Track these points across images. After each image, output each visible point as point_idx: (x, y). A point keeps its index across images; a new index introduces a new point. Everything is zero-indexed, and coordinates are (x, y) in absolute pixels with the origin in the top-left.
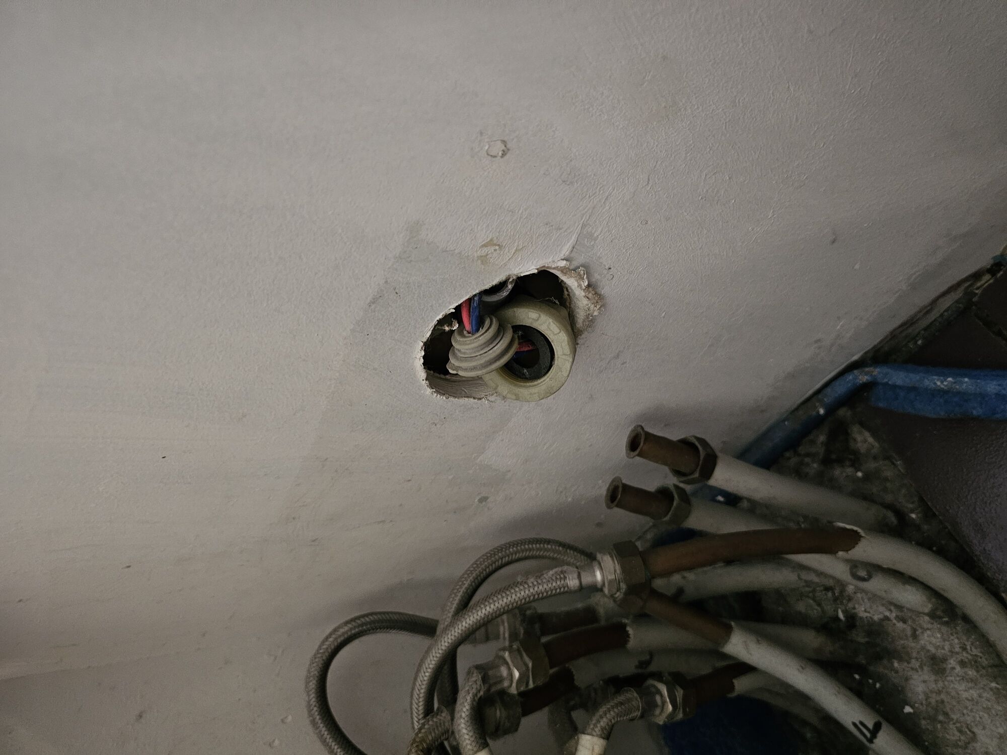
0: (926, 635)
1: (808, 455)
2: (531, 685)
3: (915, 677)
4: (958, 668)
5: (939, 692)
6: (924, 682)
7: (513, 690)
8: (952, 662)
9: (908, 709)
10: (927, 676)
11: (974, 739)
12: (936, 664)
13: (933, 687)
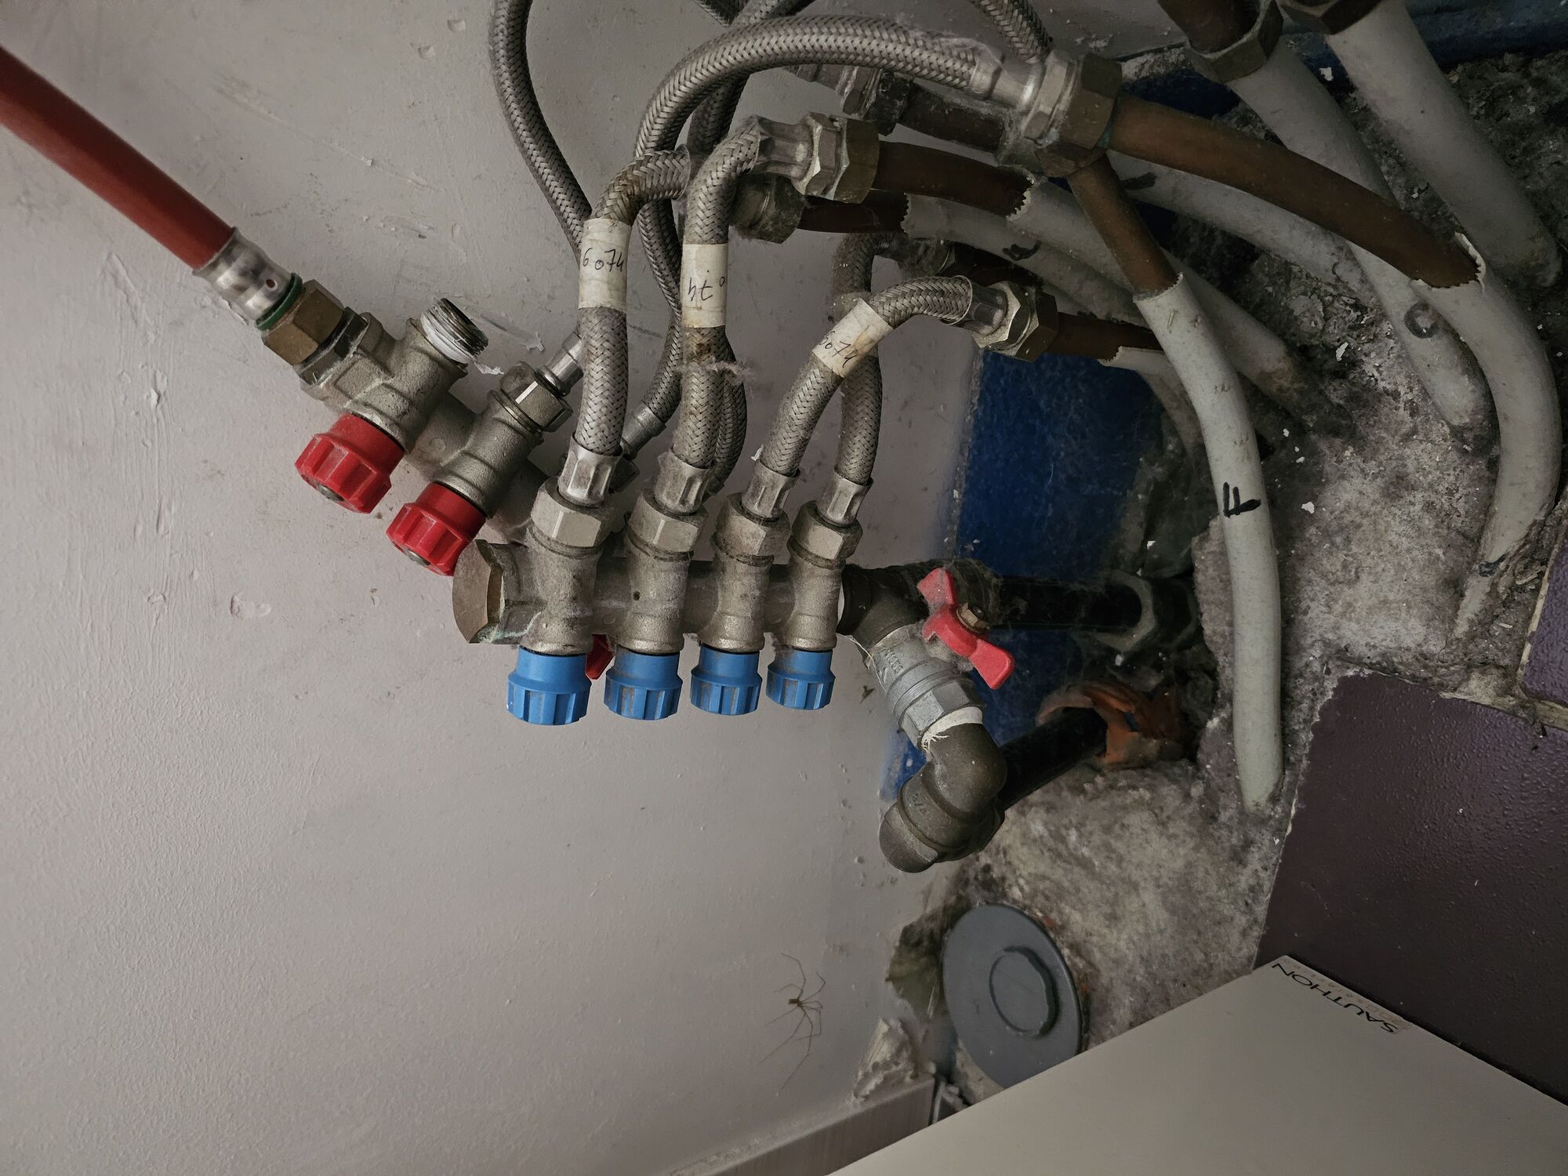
0: (1422, 447)
2: (831, 196)
3: (1355, 481)
4: (1418, 507)
5: (1365, 515)
6: (1361, 493)
7: (801, 187)
8: (1419, 496)
9: (1309, 507)
10: (1372, 489)
11: (1351, 583)
12: (1398, 485)
13: (1366, 505)
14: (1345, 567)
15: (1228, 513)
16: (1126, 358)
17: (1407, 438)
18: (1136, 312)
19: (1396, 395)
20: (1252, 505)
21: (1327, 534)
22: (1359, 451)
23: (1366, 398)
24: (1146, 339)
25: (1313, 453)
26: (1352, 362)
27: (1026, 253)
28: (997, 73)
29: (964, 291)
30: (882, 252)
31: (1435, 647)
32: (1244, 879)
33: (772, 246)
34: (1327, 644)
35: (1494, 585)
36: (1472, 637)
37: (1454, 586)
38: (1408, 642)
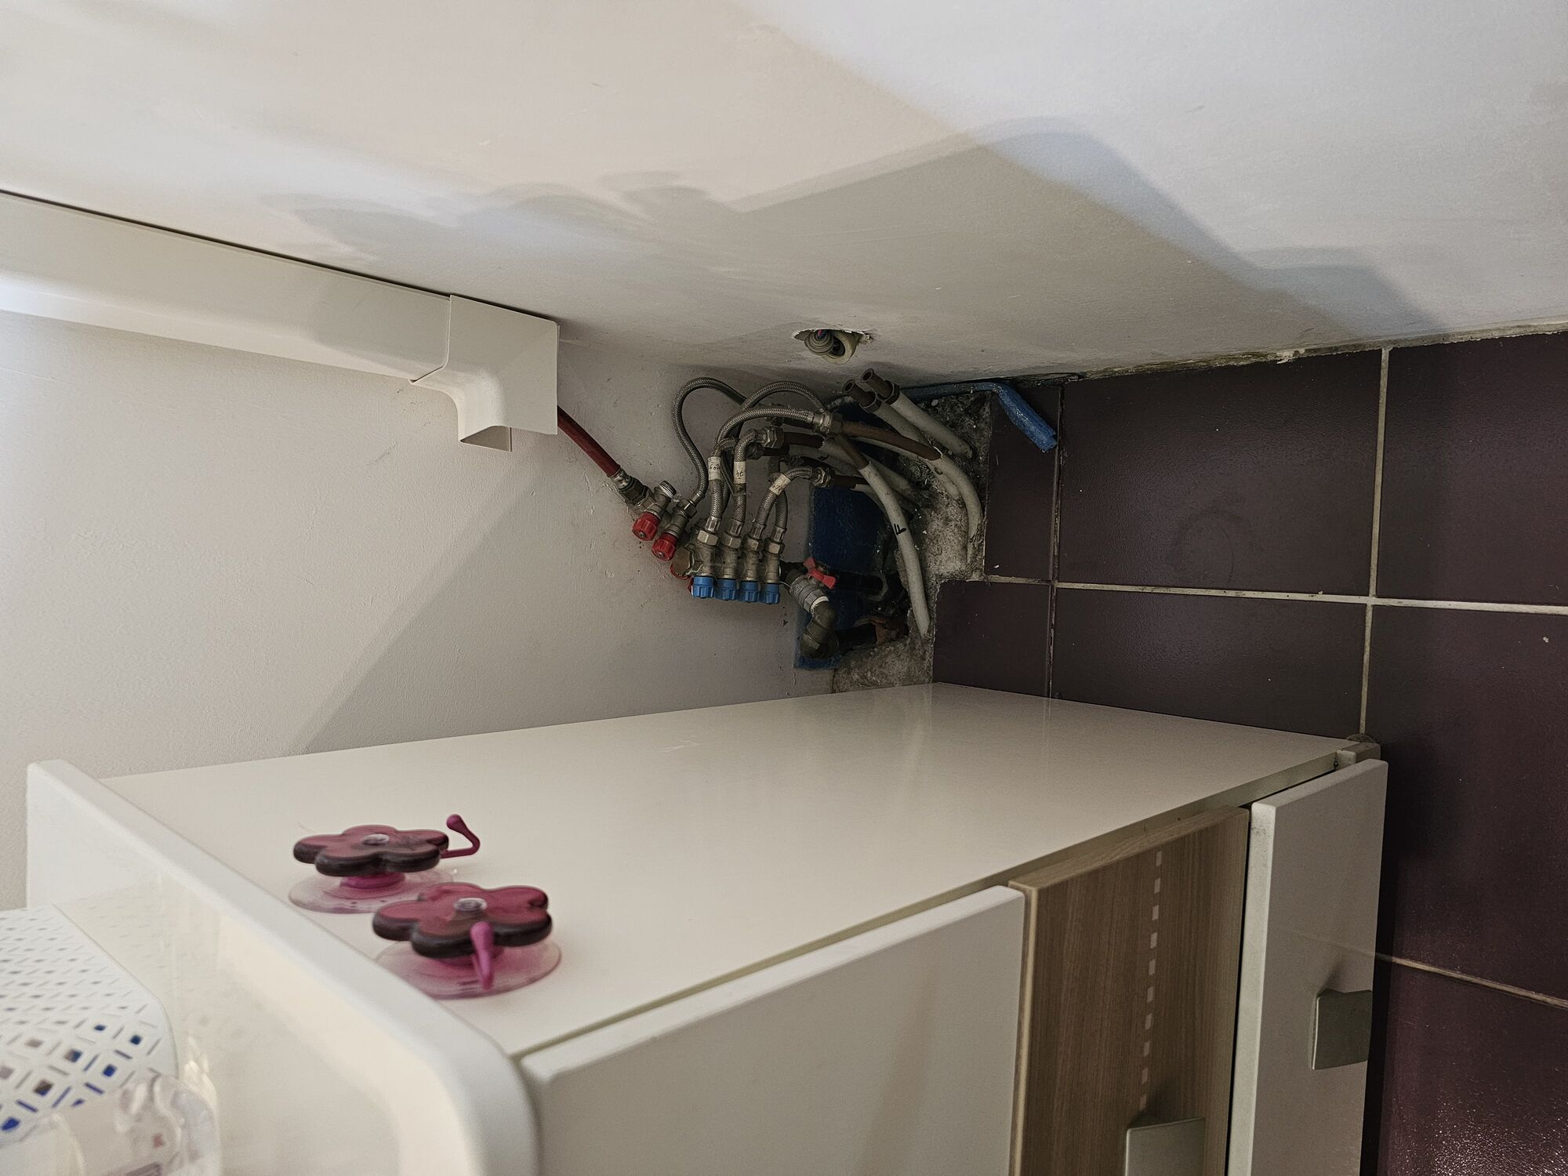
0: (950, 508)
1: (961, 403)
2: (772, 447)
3: (936, 521)
4: (953, 526)
5: (940, 532)
6: (938, 525)
7: (764, 446)
8: (952, 523)
9: (925, 532)
10: (941, 523)
11: (940, 554)
12: (947, 521)
13: (940, 528)
14: (938, 550)
15: (897, 534)
16: (859, 487)
17: (947, 506)
18: (859, 473)
19: (942, 494)
20: (904, 530)
21: (931, 540)
22: (935, 512)
23: (934, 495)
24: (864, 482)
25: (923, 515)
26: (929, 485)
27: (825, 459)
28: (813, 418)
29: (809, 470)
30: (782, 461)
31: (963, 568)
32: (926, 663)
33: (754, 461)
34: (936, 575)
35: (974, 545)
36: (972, 562)
37: (965, 548)
38: (957, 568)
